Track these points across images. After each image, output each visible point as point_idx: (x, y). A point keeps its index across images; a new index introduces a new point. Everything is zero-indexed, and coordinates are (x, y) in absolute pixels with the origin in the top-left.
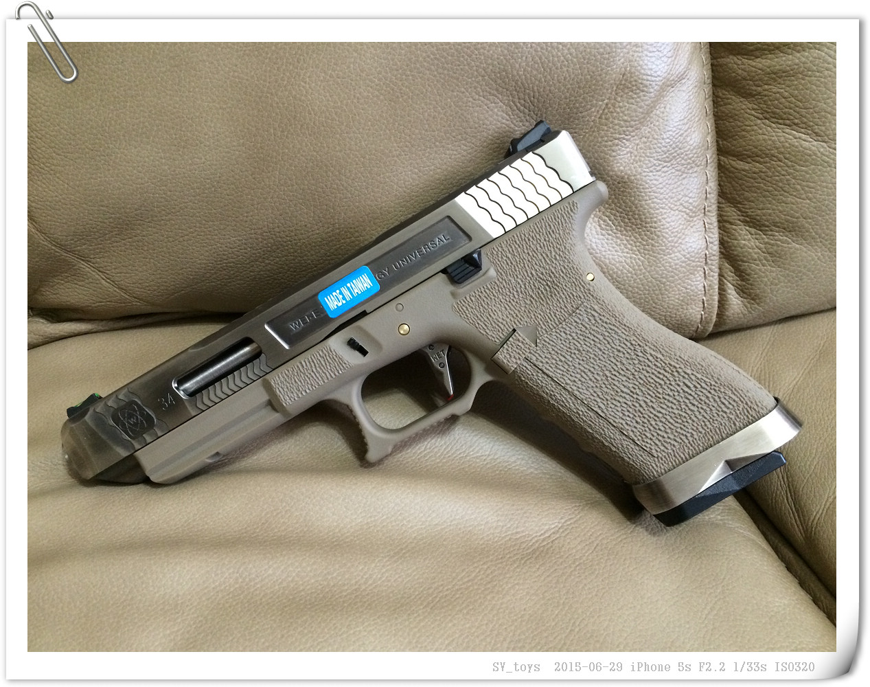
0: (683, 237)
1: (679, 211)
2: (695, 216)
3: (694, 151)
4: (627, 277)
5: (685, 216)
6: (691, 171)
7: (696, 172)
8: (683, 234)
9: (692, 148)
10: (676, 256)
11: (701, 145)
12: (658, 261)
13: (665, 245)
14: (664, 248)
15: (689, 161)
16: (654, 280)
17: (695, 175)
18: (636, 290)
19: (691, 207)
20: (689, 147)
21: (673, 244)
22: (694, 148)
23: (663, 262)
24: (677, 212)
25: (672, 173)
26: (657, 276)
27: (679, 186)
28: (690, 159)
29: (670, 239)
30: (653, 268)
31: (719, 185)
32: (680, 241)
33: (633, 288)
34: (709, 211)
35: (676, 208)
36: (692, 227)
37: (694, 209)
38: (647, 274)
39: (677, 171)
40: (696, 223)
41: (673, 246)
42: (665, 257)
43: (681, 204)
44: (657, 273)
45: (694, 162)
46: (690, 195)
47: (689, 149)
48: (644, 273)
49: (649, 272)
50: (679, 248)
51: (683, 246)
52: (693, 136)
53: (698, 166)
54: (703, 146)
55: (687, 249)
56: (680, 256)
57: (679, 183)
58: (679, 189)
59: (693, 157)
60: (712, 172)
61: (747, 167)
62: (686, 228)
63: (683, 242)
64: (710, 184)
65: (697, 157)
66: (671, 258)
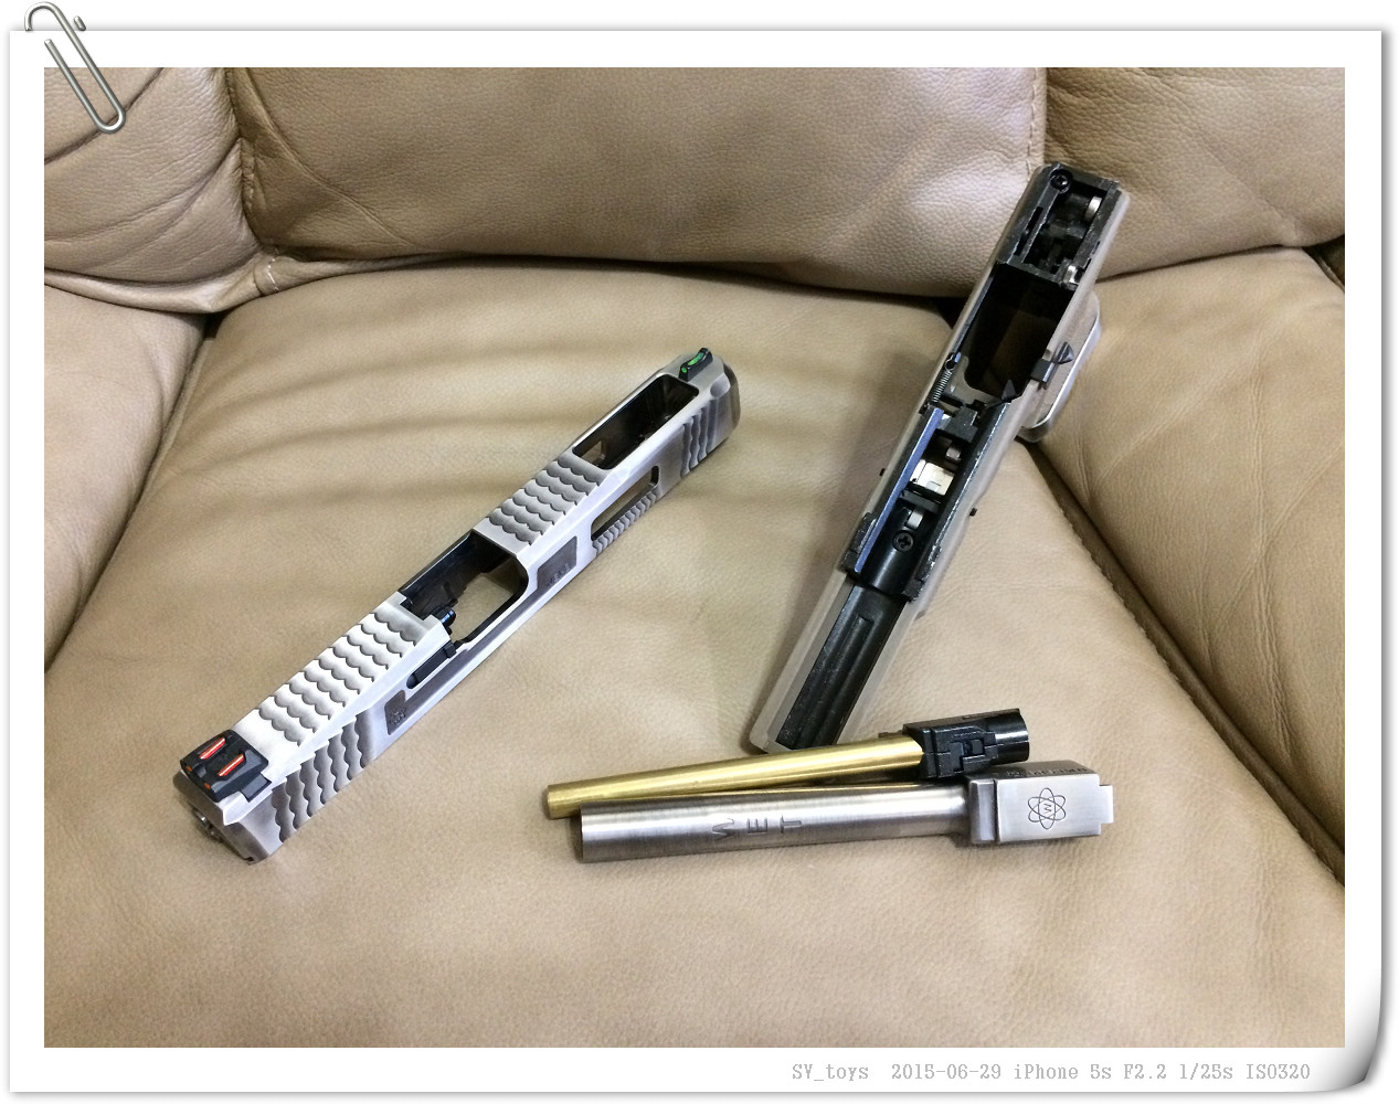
1: (996, 151)
2: (1015, 158)
3: (1018, 81)
4: (938, 228)
5: (1003, 156)
7: (1020, 106)
8: (1000, 178)
10: (991, 205)
11: (1025, 74)
12: (970, 209)
13: (978, 190)
14: (976, 192)
15: (1011, 93)
16: (967, 231)
17: (1019, 109)
19: (1010, 147)
21: (986, 188)
22: (1018, 78)
24: (993, 152)
25: (992, 107)
26: (970, 225)
27: (998, 122)
28: (1013, 91)
29: (982, 183)
30: (965, 217)
31: (1048, 120)
32: (996, 186)
34: (1033, 151)
35: (991, 147)
36: (1010, 170)
37: (1014, 149)
39: (999, 106)
40: (1015, 166)
41: (989, 193)
43: (999, 144)
44: (970, 222)
45: (1016, 94)
46: (1012, 132)
47: (1012, 79)
48: (956, 223)
49: (961, 221)
50: (994, 195)
51: (999, 193)
53: (1023, 100)
54: (1029, 76)
55: (1004, 196)
57: (999, 119)
58: (998, 126)
59: (1016, 88)
60: (1038, 106)
61: (1076, 101)
62: (1004, 172)
63: (1000, 188)
64: (1036, 120)
65: (1020, 89)
66: (985, 207)
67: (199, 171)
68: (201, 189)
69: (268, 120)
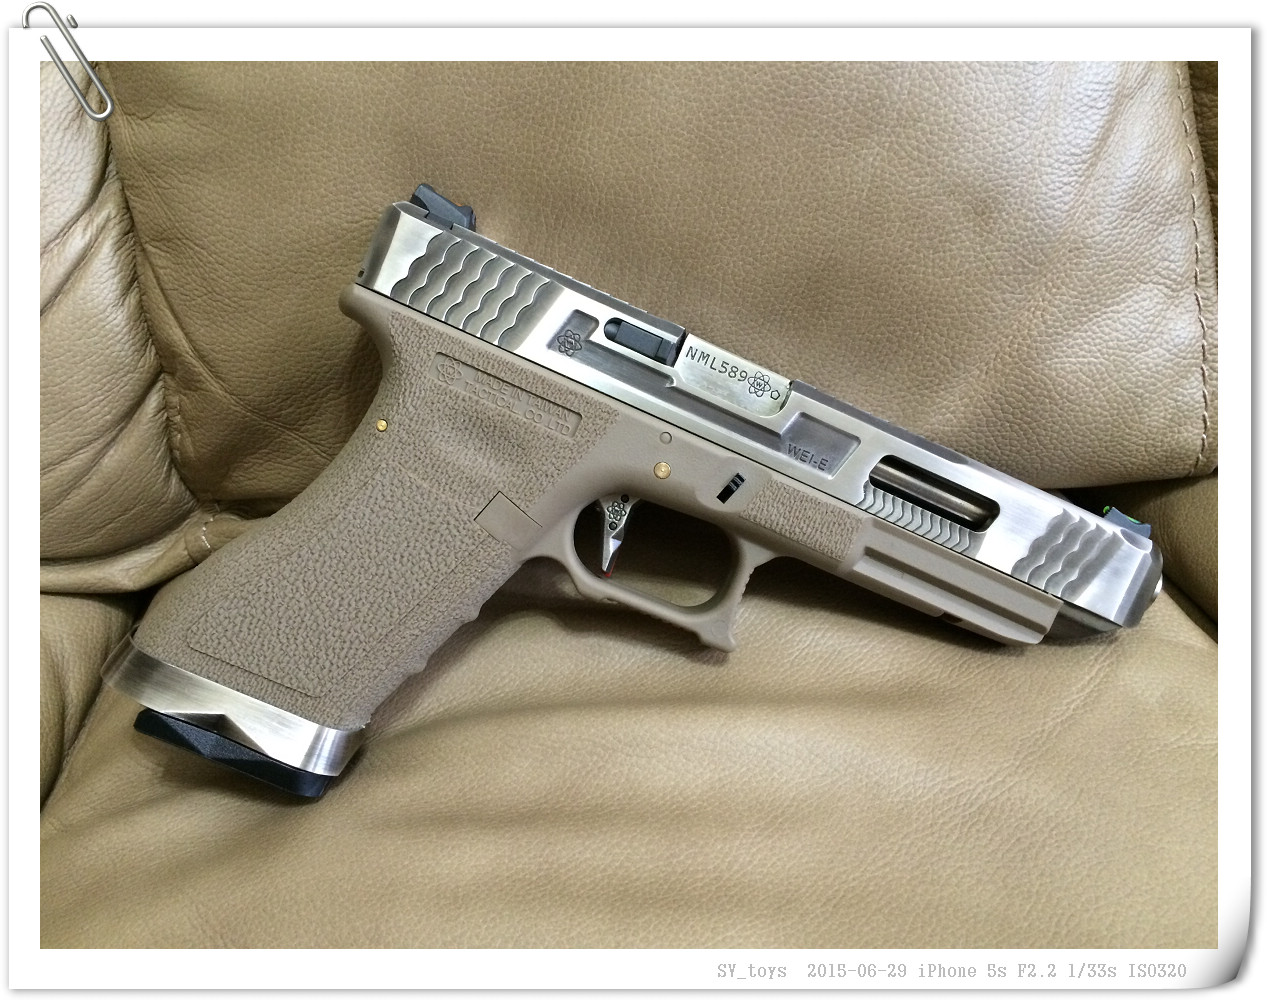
0: (1164, 322)
1: (1154, 283)
2: (1182, 289)
3: (1174, 190)
4: (1084, 392)
5: (1165, 290)
6: (1170, 221)
7: (1178, 222)
8: (1164, 318)
9: (1170, 186)
10: (1156, 353)
11: (1182, 180)
12: (1128, 363)
13: (1137, 337)
14: (1135, 341)
15: (1167, 206)
16: (1125, 393)
17: (1178, 226)
18: (1099, 410)
19: (1174, 277)
20: (1165, 185)
21: (1148, 334)
22: (1173, 186)
23: (1137, 363)
24: (1151, 285)
25: (1144, 227)
26: (1129, 385)
27: (1153, 246)
28: (1168, 203)
29: (1142, 327)
30: (1121, 374)
32: (1159, 329)
33: (1093, 407)
34: (1204, 278)
35: (1148, 279)
36: (1177, 306)
37: (1179, 279)
38: (1114, 384)
39: (1151, 223)
40: (1183, 300)
41: (1150, 338)
42: (1139, 356)
43: (1157, 273)
44: (1129, 380)
45: (1174, 207)
46: (1172, 257)
47: (1166, 188)
48: (1109, 384)
49: (1116, 381)
50: (1159, 340)
51: (1165, 337)
52: (1170, 168)
53: (1181, 213)
54: (1186, 182)
55: (1173, 340)
56: (1162, 352)
57: (1153, 241)
58: (1153, 251)
59: (1172, 199)
60: (1202, 220)
62: (1168, 309)
63: (1165, 330)
64: (1203, 236)
65: (1178, 199)
66: (1148, 356)
67: (108, 417)
68: (113, 439)
69: (186, 345)
